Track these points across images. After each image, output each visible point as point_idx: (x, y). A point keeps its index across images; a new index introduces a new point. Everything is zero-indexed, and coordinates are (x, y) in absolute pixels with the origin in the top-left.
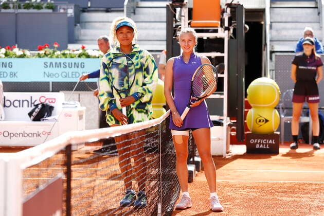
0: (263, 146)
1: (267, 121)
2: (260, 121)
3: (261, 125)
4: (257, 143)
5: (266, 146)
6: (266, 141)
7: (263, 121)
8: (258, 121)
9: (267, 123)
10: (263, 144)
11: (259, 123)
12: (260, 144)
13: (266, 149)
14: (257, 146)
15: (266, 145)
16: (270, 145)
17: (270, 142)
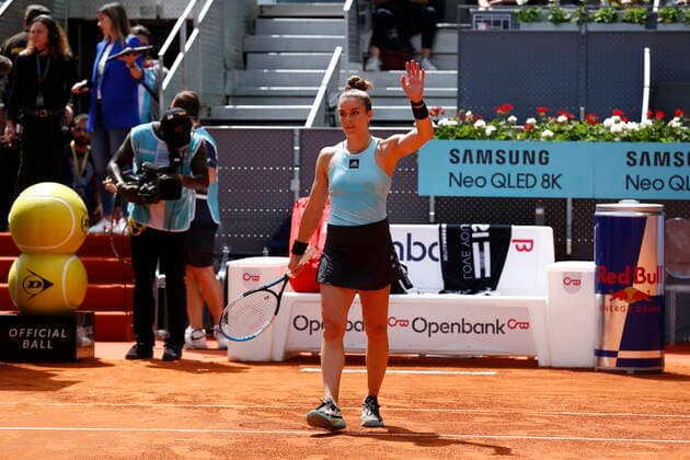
0: (39, 344)
1: (47, 284)
2: (32, 284)
3: (34, 295)
4: (24, 337)
5: (45, 344)
6: (46, 333)
7: (39, 284)
8: (27, 284)
9: (47, 291)
10: (39, 339)
11: (29, 290)
12: (31, 339)
13: (46, 350)
14: (26, 344)
15: (45, 340)
16: (55, 341)
17: (56, 333)
